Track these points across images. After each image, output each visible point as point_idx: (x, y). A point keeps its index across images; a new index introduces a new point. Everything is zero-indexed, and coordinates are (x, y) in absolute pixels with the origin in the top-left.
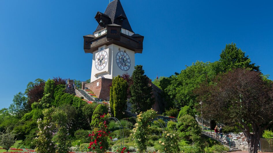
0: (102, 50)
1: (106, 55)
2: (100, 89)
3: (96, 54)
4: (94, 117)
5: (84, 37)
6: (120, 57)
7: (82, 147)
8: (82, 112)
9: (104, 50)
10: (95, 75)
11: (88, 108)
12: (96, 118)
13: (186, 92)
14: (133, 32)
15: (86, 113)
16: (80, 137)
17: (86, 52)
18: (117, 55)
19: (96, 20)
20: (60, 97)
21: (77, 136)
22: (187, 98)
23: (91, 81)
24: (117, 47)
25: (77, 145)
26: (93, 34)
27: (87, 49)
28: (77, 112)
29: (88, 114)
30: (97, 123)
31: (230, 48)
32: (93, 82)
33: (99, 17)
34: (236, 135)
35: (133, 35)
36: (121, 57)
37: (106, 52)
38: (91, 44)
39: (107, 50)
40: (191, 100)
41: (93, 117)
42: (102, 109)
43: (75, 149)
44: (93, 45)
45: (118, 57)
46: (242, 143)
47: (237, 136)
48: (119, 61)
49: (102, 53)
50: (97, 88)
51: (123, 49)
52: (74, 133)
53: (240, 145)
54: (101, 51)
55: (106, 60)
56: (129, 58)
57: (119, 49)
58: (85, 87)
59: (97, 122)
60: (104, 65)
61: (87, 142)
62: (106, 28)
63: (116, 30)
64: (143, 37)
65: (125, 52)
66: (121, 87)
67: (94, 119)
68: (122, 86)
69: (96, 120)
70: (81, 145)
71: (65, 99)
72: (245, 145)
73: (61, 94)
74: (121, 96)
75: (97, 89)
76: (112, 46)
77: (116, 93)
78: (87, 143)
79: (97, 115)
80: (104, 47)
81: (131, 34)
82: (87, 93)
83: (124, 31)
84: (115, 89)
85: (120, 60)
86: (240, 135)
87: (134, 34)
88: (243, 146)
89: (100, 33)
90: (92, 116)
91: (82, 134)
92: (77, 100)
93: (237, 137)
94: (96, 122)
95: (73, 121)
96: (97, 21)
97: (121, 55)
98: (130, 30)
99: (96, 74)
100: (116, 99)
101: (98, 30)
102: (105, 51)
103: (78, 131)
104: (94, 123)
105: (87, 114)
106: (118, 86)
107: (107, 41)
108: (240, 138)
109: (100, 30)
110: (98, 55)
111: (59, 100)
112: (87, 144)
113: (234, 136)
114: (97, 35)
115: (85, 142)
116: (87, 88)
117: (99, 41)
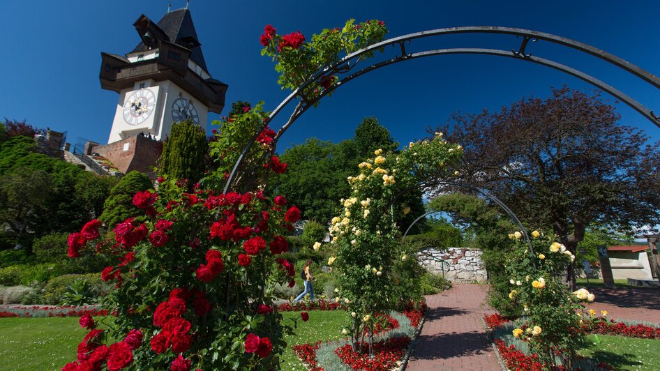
0: (142, 86)
1: (150, 98)
2: (132, 157)
3: (128, 94)
4: (113, 202)
5: (104, 55)
6: (180, 108)
7: (55, 286)
8: (73, 190)
9: (149, 88)
10: (120, 132)
11: (94, 184)
12: (117, 204)
13: (302, 180)
14: (208, 74)
15: (86, 196)
16: (55, 254)
17: (104, 86)
18: (175, 102)
19: (138, 29)
20: (15, 160)
21: (39, 252)
22: (301, 191)
23: (110, 142)
24: (177, 90)
25: (36, 282)
26: (126, 56)
27: (108, 80)
28: (56, 189)
29: (94, 197)
30: (119, 219)
31: (369, 125)
32: (114, 144)
33: (142, 25)
34: (441, 253)
35: (208, 79)
36: (181, 110)
37: (152, 93)
38: (119, 72)
39: (156, 89)
40: (308, 195)
41: (109, 202)
42: (139, 182)
43: (27, 293)
44: (124, 74)
45: (176, 107)
46: (451, 268)
47: (443, 255)
48: (177, 115)
49: (143, 93)
50: (124, 154)
51: (186, 96)
52: (31, 244)
53: (449, 270)
54: (140, 88)
55: (150, 108)
56: (197, 116)
57: (180, 95)
58: (92, 152)
59: (120, 214)
60: (145, 115)
61: (81, 270)
62: (158, 50)
63: (180, 55)
64: (226, 86)
65: (191, 102)
66: (194, 142)
67: (112, 207)
68: (196, 140)
69: (117, 208)
70: (52, 281)
71: (30, 164)
72: (458, 271)
73: (20, 154)
74: (192, 163)
75: (123, 158)
76: (167, 84)
77: (181, 154)
78: (76, 272)
79: (124, 196)
80: (149, 81)
81: (205, 76)
82: (96, 161)
83: (191, 65)
84: (180, 144)
85: (181, 114)
86: (448, 252)
87: (211, 79)
88: (454, 272)
89: (142, 56)
90: (107, 201)
91: (63, 247)
92: (66, 167)
93: (442, 257)
94: (116, 215)
95: (38, 211)
96: (139, 33)
97: (183, 105)
98: (204, 68)
99: (123, 132)
100: (179, 167)
101: (138, 51)
102: (149, 90)
103: (47, 239)
104: (112, 218)
105: (90, 196)
106: (187, 139)
107: (156, 70)
108: (448, 258)
109: (144, 51)
110: (131, 97)
111: (11, 166)
112: (76, 276)
113: (436, 255)
114: (133, 60)
115: (70, 272)
116: (98, 155)
117: (138, 68)
